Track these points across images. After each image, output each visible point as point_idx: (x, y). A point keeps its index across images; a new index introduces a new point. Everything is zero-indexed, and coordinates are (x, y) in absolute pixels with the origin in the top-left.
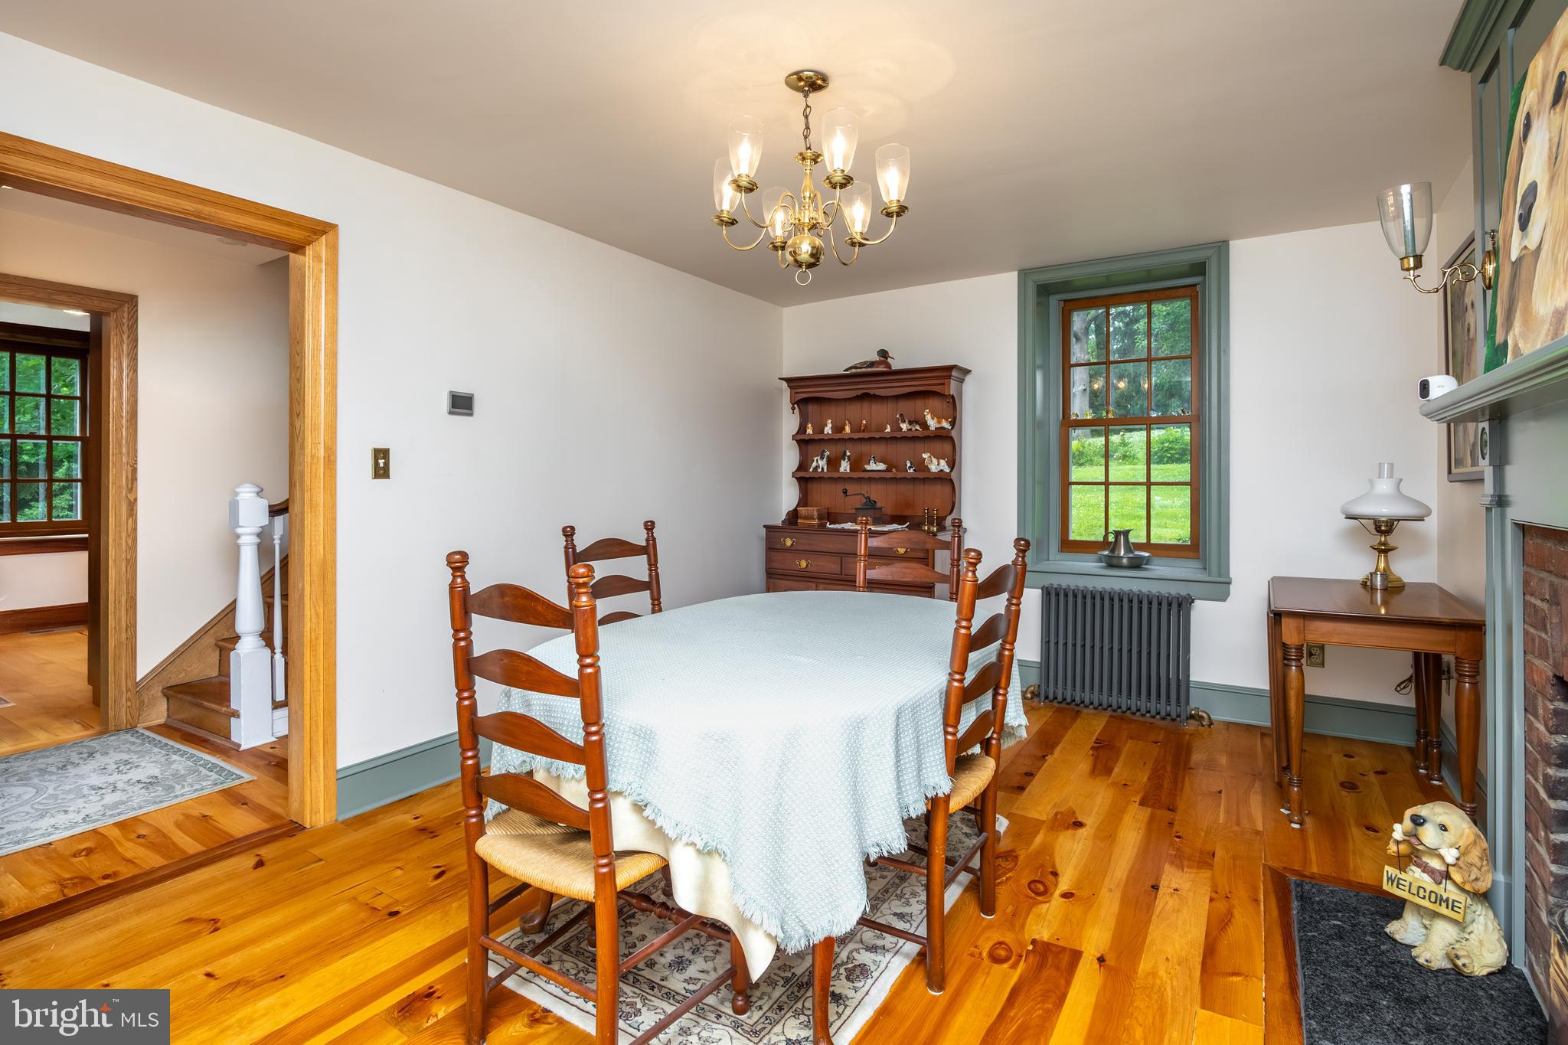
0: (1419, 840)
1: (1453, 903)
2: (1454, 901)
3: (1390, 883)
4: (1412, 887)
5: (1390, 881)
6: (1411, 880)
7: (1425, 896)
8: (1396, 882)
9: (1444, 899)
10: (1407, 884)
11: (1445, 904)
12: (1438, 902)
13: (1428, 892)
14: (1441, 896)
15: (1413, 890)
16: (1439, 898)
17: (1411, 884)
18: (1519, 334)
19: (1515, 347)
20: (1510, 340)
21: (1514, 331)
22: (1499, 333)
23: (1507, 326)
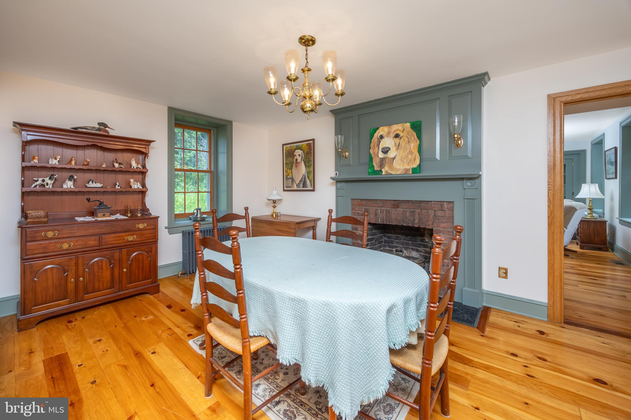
18: (388, 170)
19: (386, 172)
20: (383, 170)
21: (385, 169)
22: (376, 168)
23: (381, 168)
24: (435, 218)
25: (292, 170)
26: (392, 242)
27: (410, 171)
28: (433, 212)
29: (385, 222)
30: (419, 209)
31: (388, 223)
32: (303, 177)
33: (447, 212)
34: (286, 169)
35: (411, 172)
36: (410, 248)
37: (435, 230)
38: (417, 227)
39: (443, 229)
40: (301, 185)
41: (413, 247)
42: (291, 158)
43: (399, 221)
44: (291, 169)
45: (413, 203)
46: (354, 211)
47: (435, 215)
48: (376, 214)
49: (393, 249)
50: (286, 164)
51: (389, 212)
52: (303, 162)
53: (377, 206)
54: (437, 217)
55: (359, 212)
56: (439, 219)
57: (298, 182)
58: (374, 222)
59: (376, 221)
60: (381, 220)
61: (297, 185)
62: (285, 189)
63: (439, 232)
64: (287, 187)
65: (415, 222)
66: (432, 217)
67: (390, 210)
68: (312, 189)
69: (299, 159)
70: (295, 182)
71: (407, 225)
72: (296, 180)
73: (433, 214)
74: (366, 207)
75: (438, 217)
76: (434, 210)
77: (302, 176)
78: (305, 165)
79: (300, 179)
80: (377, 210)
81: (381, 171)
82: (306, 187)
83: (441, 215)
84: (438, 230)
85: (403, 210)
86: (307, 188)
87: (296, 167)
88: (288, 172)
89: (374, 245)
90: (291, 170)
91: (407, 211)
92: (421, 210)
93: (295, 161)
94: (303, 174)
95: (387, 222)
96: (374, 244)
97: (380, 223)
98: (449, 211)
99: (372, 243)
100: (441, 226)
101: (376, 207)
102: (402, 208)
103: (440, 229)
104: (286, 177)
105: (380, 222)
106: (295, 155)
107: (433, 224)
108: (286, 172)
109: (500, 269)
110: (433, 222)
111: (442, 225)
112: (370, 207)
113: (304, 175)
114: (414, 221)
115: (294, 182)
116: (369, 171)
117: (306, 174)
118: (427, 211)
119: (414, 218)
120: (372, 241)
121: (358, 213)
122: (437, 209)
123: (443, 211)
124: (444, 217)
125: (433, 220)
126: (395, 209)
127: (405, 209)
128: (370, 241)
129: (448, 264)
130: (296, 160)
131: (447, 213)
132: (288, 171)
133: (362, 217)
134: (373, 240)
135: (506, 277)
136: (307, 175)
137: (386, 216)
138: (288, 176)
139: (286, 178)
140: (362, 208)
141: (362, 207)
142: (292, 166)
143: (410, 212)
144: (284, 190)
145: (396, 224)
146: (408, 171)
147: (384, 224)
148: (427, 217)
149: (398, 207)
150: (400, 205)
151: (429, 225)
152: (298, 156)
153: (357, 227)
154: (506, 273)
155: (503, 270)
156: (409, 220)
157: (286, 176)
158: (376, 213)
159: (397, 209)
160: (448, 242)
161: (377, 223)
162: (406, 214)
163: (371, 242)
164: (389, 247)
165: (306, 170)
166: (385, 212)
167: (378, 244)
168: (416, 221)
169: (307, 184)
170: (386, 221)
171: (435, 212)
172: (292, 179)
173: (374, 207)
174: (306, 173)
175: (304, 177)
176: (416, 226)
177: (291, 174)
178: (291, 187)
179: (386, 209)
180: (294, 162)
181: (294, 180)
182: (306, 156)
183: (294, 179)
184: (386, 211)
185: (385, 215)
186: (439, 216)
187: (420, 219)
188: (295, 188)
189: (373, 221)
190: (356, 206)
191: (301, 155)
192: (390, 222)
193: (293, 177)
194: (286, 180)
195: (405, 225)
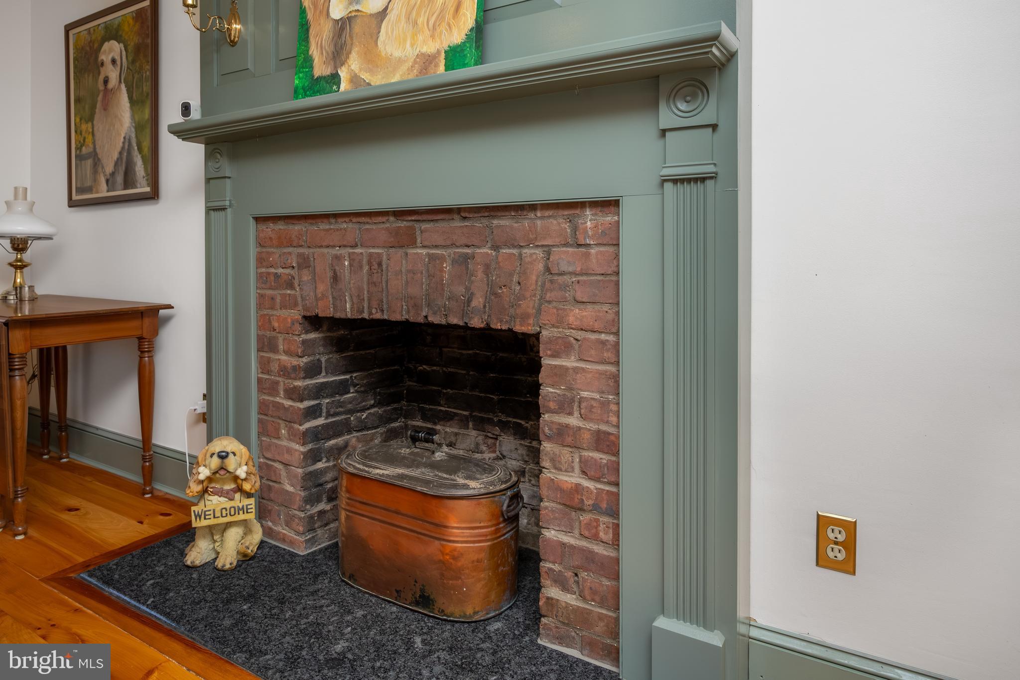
0: (226, 470)
1: (247, 507)
2: (247, 506)
3: (198, 519)
4: (216, 512)
5: (198, 517)
6: (213, 508)
7: (227, 514)
8: (203, 516)
9: (241, 507)
10: (211, 512)
11: (242, 511)
12: (237, 512)
13: (228, 510)
14: (238, 507)
15: (218, 514)
16: (237, 510)
17: (214, 511)
18: (361, 69)
19: (355, 79)
20: (343, 73)
21: (349, 66)
22: (320, 69)
23: (335, 63)
24: (548, 285)
25: (93, 125)
26: (433, 399)
27: (437, 66)
28: (539, 253)
29: (366, 310)
30: (489, 245)
31: (378, 316)
32: (123, 148)
33: (593, 251)
34: (78, 120)
35: (442, 68)
36: (496, 419)
37: (550, 341)
38: (481, 329)
39: (580, 335)
40: (120, 179)
41: (504, 418)
42: (91, 76)
43: (415, 305)
44: (91, 119)
45: (465, 218)
46: (263, 270)
47: (548, 270)
48: (335, 278)
49: (435, 424)
50: (78, 100)
51: (380, 264)
52: (123, 86)
53: (341, 244)
54: (556, 278)
55: (280, 271)
56: (564, 287)
57: (109, 168)
58: (330, 312)
59: (335, 307)
60: (353, 304)
61: (107, 181)
62: (75, 197)
63: (564, 348)
64: (80, 191)
65: (474, 303)
66: (538, 276)
67: (385, 257)
68: (148, 189)
69: (113, 75)
70: (103, 167)
71: (444, 322)
72: (104, 161)
73: (540, 266)
74: (301, 250)
75: (560, 279)
76: (543, 246)
77: (121, 144)
78: (131, 98)
79: (116, 156)
80: (338, 258)
81: (335, 78)
82: (134, 186)
83: (571, 269)
84: (560, 341)
85: (428, 255)
86: (136, 187)
87: (105, 108)
88: (83, 133)
89: (351, 412)
90: (90, 125)
91: (442, 258)
92: (496, 248)
93: (101, 87)
94: (123, 136)
95: (374, 311)
96: (350, 406)
97: (349, 316)
98: (602, 249)
99: (341, 404)
100: (571, 319)
101: (334, 247)
102: (426, 243)
103: (568, 332)
104: (78, 152)
105: (348, 311)
106: (102, 64)
107: (539, 311)
108: (76, 132)
109: (822, 523)
110: (540, 305)
111: (575, 315)
112: (318, 249)
113: (127, 137)
114: (469, 301)
115: (100, 169)
116: (297, 82)
117: (133, 135)
118: (515, 251)
119: (467, 289)
120: (342, 395)
121: (276, 276)
122: (557, 241)
123: (580, 245)
124: (584, 278)
125: (538, 292)
126: (401, 252)
127: (436, 247)
128: (332, 396)
129: (596, 499)
130: (106, 81)
131: (597, 254)
132: (84, 127)
133: (289, 292)
134: (348, 392)
135: (848, 566)
136: (137, 137)
137: (371, 283)
138: (84, 148)
139: (76, 156)
140: (290, 253)
141: (290, 250)
142: (93, 107)
143: (454, 262)
144: (72, 204)
145: (403, 318)
146: (431, 63)
147: (363, 319)
148: (515, 278)
149: (413, 243)
150: (418, 233)
151: (525, 317)
152: (111, 66)
153: (274, 337)
154: (850, 545)
155: (837, 529)
156: (449, 299)
157: (77, 149)
158: (335, 272)
159: (411, 251)
160: (597, 396)
161: (338, 315)
162: (442, 270)
163: (338, 398)
164: (425, 418)
165: (133, 117)
166: (366, 268)
167: (372, 406)
168: (478, 302)
169: (135, 174)
170: (370, 308)
171: (549, 254)
172: (94, 160)
173: (328, 247)
174: (133, 130)
175: (126, 147)
176: (476, 323)
177: (90, 137)
178: (89, 190)
179: (371, 255)
180: (99, 91)
181: (99, 159)
182: (133, 62)
183: (100, 157)
184: (370, 263)
185: (365, 279)
186: (562, 274)
187: (493, 293)
188: (103, 192)
189: (326, 310)
190: (271, 247)
191: (119, 63)
192: (382, 311)
193: (98, 150)
194: (78, 162)
195: (435, 319)
